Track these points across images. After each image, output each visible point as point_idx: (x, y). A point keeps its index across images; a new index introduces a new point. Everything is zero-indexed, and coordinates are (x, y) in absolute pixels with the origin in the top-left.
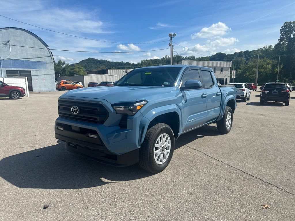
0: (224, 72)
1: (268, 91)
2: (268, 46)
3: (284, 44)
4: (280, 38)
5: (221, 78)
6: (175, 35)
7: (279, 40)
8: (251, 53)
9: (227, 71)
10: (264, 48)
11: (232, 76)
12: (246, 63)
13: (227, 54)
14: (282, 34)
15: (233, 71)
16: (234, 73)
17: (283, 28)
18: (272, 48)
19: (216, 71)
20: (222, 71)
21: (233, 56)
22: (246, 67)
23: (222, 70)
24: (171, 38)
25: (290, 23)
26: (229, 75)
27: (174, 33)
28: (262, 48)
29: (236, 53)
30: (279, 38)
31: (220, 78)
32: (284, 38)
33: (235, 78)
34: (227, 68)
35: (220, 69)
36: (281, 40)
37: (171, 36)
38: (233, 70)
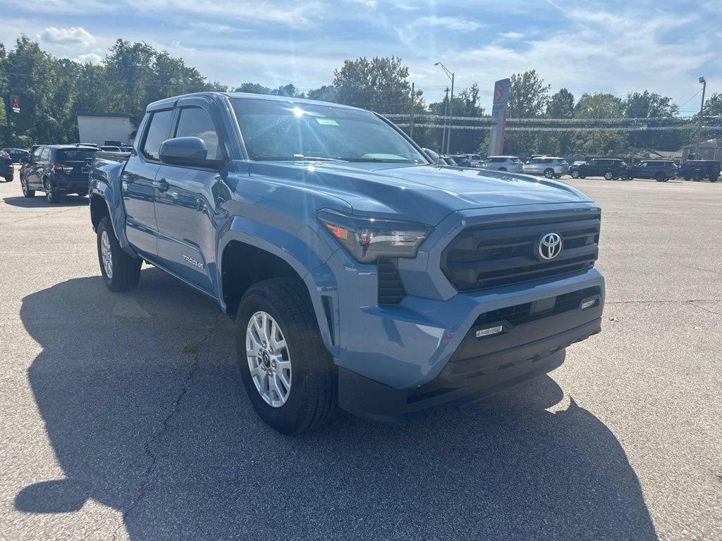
1: (72, 168)
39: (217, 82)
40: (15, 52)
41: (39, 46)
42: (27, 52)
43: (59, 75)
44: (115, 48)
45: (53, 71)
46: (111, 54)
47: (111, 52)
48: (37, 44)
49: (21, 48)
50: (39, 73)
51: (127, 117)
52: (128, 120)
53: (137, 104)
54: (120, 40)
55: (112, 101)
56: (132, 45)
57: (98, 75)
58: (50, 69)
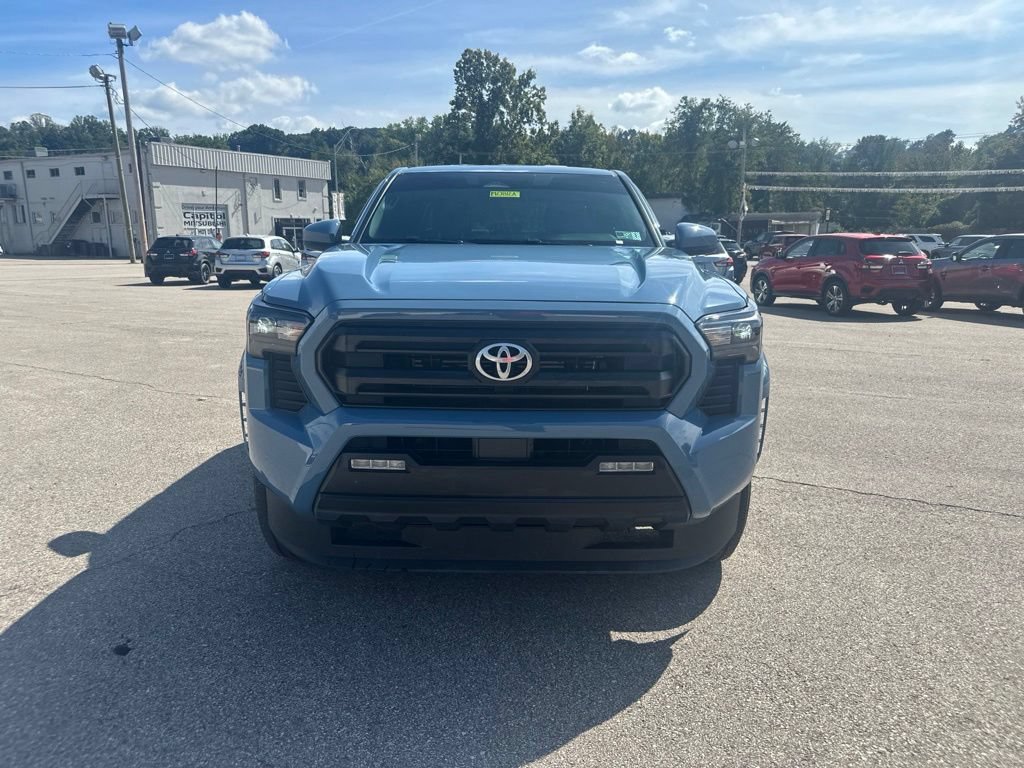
0: (309, 194)
2: (415, 118)
3: (466, 117)
4: (457, 98)
5: (302, 217)
6: (134, 35)
7: (452, 103)
8: (364, 137)
9: (318, 192)
10: (406, 122)
11: (335, 212)
12: (361, 168)
13: (286, 134)
14: (460, 84)
15: (335, 196)
16: (338, 200)
17: (460, 67)
18: (427, 128)
19: (283, 193)
20: (302, 193)
21: (308, 142)
22: (367, 184)
23: (302, 187)
24: (120, 45)
25: (478, 54)
26: (327, 210)
27: (133, 27)
28: (399, 125)
29: (316, 132)
30: (454, 99)
31: (296, 217)
32: (466, 98)
33: (343, 218)
34: (316, 184)
35: (295, 184)
36: (458, 103)
37: (117, 34)
38: (334, 190)
39: (824, 138)
40: (568, 129)
41: (594, 118)
42: (580, 127)
43: (611, 151)
44: (677, 109)
45: (604, 147)
46: (672, 117)
47: (672, 115)
48: (591, 117)
49: (574, 123)
50: (589, 151)
51: (679, 197)
52: (680, 200)
53: (696, 179)
54: (685, 98)
55: (666, 177)
56: (699, 102)
57: (654, 146)
58: (601, 145)
